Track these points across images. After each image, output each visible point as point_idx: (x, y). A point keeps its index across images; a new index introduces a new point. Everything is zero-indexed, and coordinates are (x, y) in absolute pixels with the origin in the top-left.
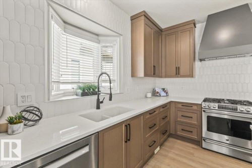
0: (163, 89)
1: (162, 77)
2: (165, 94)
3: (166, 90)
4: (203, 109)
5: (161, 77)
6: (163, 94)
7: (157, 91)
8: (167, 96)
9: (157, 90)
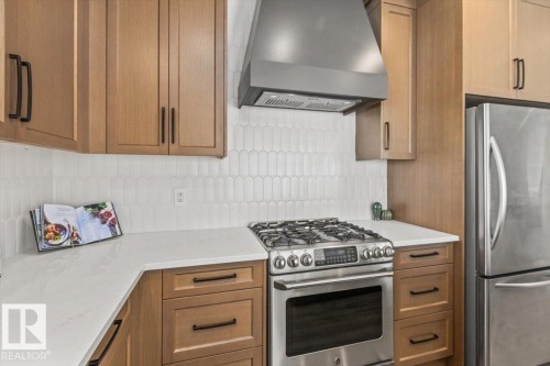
0: (96, 209)
1: (85, 150)
2: (105, 232)
3: (109, 208)
4: (274, 279)
5: (84, 148)
6: (93, 229)
7: (53, 220)
8: (115, 236)
9: (54, 215)
